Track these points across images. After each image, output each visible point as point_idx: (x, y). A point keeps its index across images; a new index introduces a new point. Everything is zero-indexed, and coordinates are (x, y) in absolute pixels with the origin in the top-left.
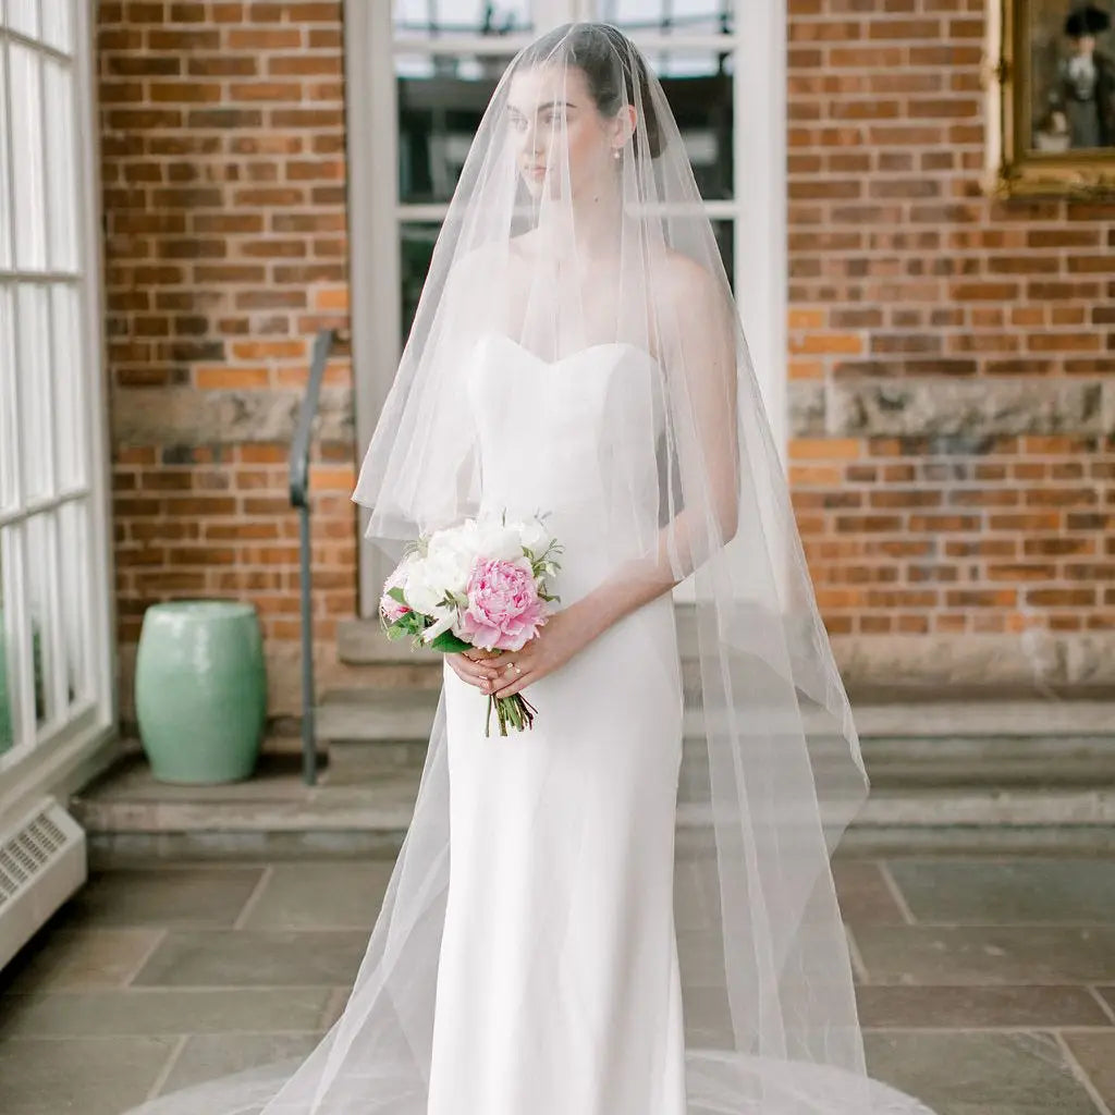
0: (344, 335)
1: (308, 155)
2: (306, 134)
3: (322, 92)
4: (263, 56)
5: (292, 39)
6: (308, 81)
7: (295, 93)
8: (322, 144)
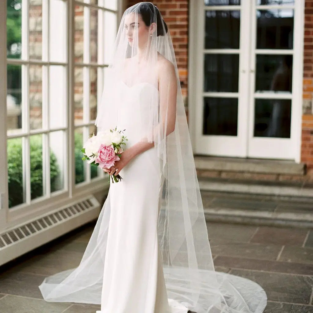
0: (185, 83)
1: (178, 36)
2: (178, 30)
3: (182, 20)
4: (168, 11)
5: (175, 6)
6: (179, 17)
7: (175, 20)
8: (182, 33)
